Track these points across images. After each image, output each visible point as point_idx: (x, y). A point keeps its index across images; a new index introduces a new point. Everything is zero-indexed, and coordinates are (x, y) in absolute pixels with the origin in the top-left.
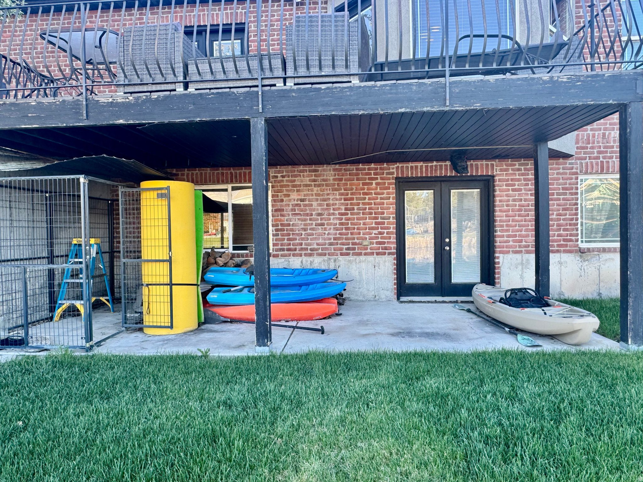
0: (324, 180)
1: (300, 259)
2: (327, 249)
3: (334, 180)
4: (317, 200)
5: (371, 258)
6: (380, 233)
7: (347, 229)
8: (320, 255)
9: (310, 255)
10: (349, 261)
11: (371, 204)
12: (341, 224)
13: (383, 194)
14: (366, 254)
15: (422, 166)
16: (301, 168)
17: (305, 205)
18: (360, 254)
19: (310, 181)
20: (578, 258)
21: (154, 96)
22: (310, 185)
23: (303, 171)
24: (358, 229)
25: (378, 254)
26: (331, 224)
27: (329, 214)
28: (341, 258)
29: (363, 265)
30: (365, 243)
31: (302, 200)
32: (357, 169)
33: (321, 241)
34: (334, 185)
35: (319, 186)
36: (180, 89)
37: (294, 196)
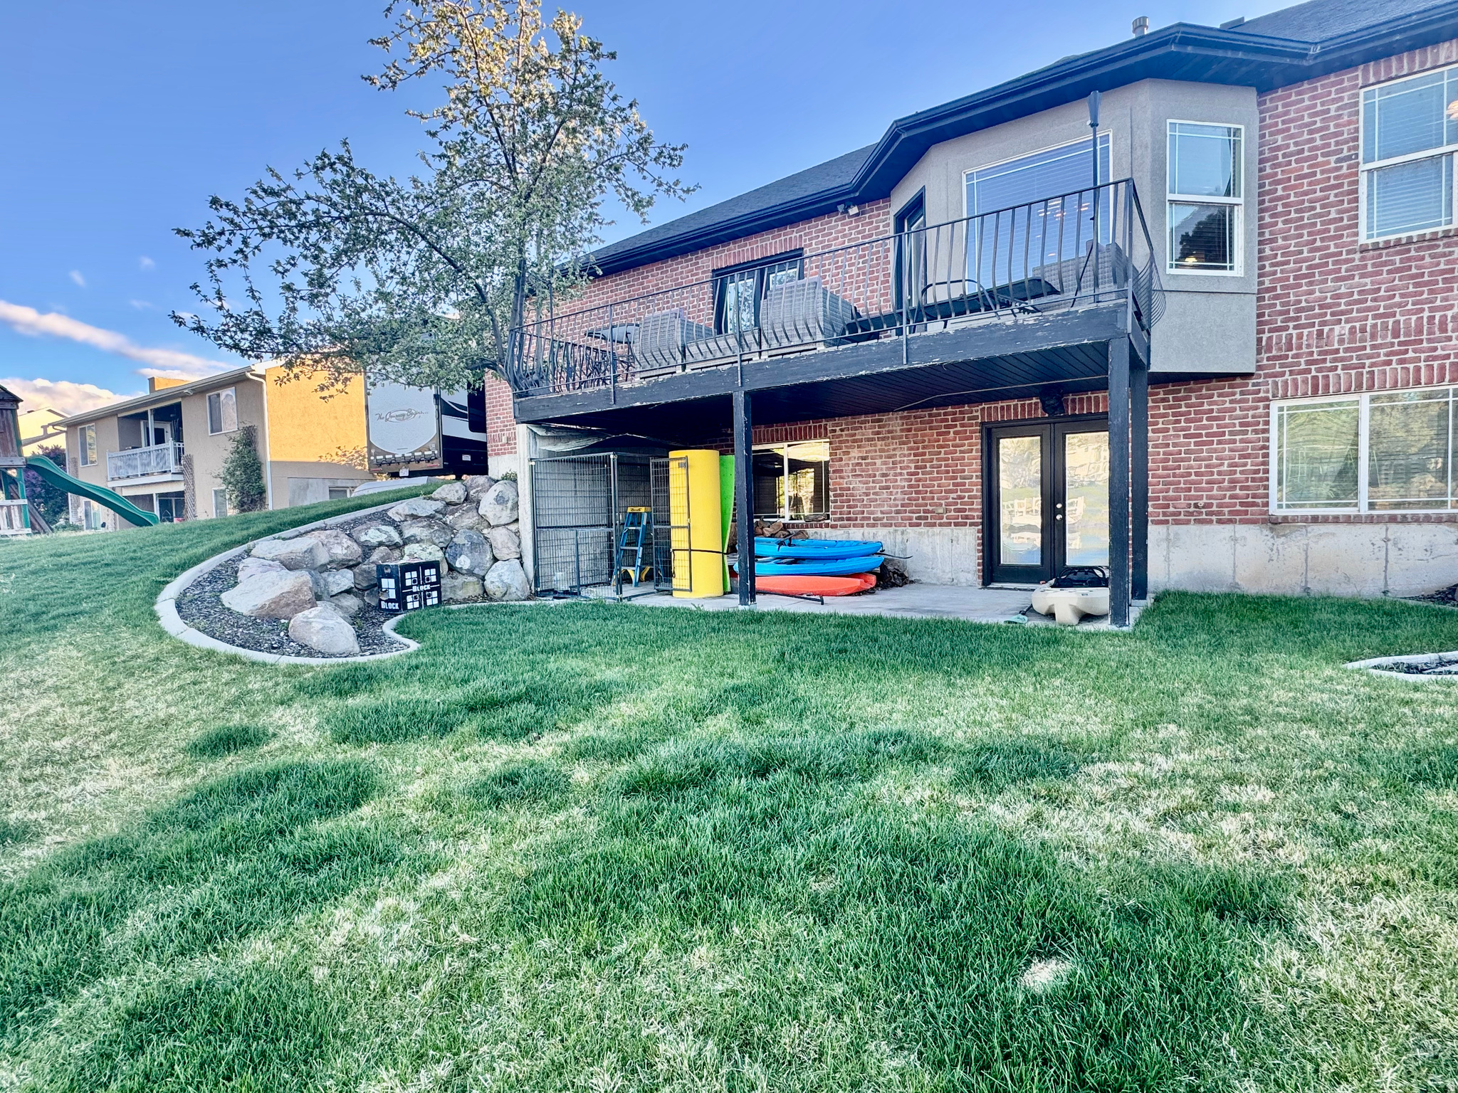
0: (889, 432)
1: (861, 530)
2: (893, 518)
3: (902, 430)
4: (881, 457)
5: (947, 530)
6: (960, 497)
7: (917, 492)
8: (884, 525)
9: (874, 526)
10: (920, 534)
11: (947, 459)
12: (910, 486)
13: (963, 445)
14: (941, 525)
15: (1016, 406)
16: (863, 418)
17: (867, 464)
18: (934, 525)
19: (874, 433)
20: (1266, 532)
21: (661, 379)
22: (873, 439)
23: (864, 422)
24: (931, 492)
25: (956, 524)
26: (897, 487)
27: (896, 475)
28: (910, 529)
29: (937, 539)
30: (941, 511)
31: (864, 458)
32: (930, 415)
33: (886, 508)
34: (901, 437)
35: (883, 439)
36: (679, 371)
37: (855, 453)
